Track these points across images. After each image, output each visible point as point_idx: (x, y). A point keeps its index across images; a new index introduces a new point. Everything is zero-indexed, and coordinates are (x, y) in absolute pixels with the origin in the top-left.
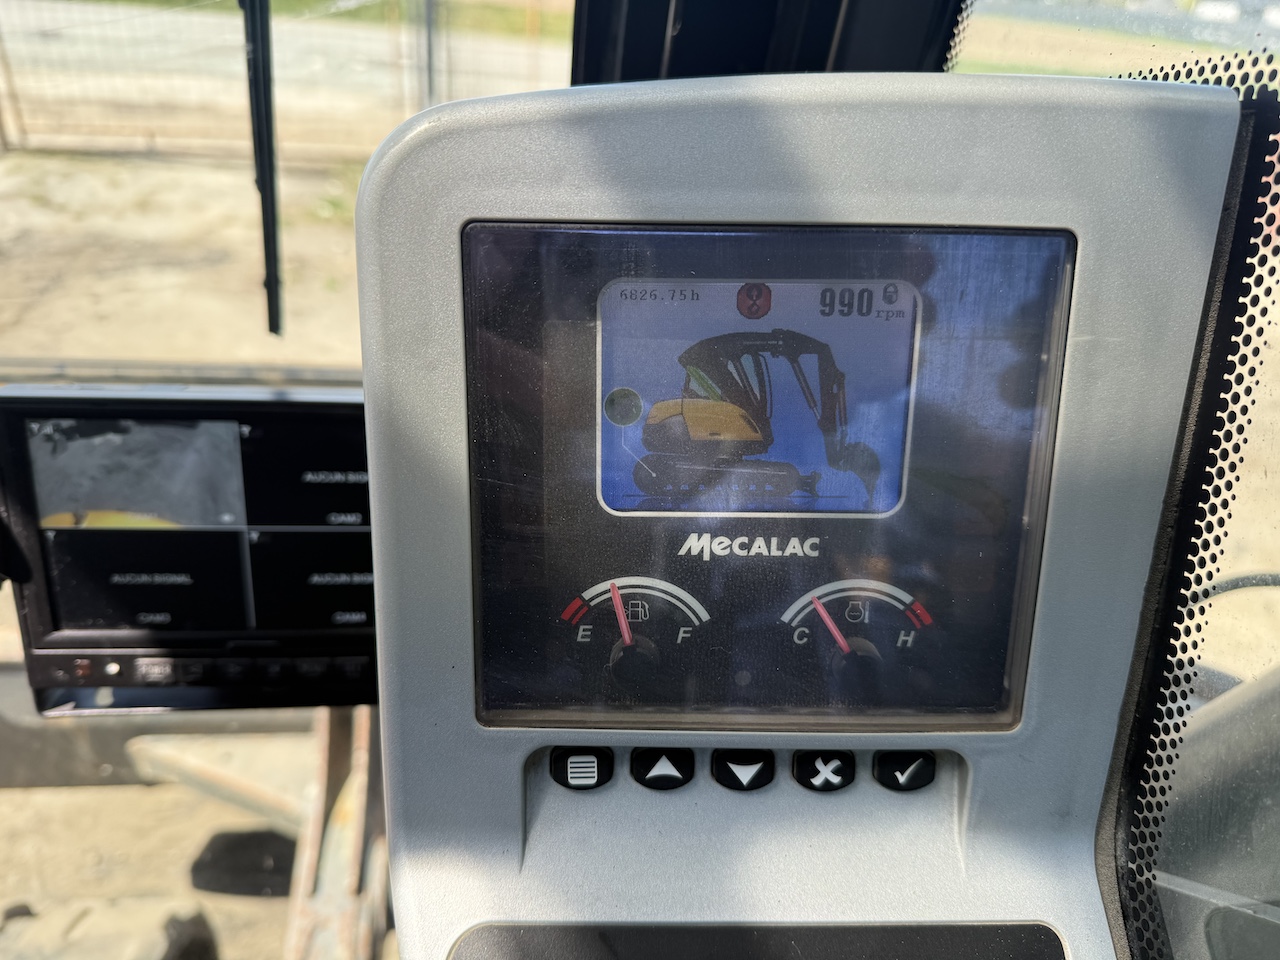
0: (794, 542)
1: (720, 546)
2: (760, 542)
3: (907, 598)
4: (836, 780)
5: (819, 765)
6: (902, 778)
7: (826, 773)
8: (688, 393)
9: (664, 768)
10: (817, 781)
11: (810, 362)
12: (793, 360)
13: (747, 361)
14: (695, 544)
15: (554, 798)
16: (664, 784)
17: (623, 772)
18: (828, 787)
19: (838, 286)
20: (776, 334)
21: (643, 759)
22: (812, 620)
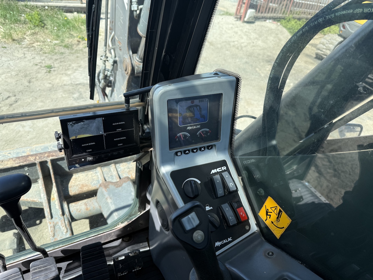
0: (198, 126)
1: (191, 128)
2: (195, 127)
3: (209, 130)
4: (204, 150)
5: (202, 148)
6: (210, 148)
7: (203, 149)
8: (187, 112)
9: (187, 152)
10: (202, 150)
11: (198, 107)
12: (197, 107)
13: (192, 108)
14: (188, 128)
15: (176, 157)
16: (187, 153)
17: (183, 153)
18: (203, 150)
19: (200, 100)
20: (195, 105)
21: (185, 151)
22: (200, 134)
